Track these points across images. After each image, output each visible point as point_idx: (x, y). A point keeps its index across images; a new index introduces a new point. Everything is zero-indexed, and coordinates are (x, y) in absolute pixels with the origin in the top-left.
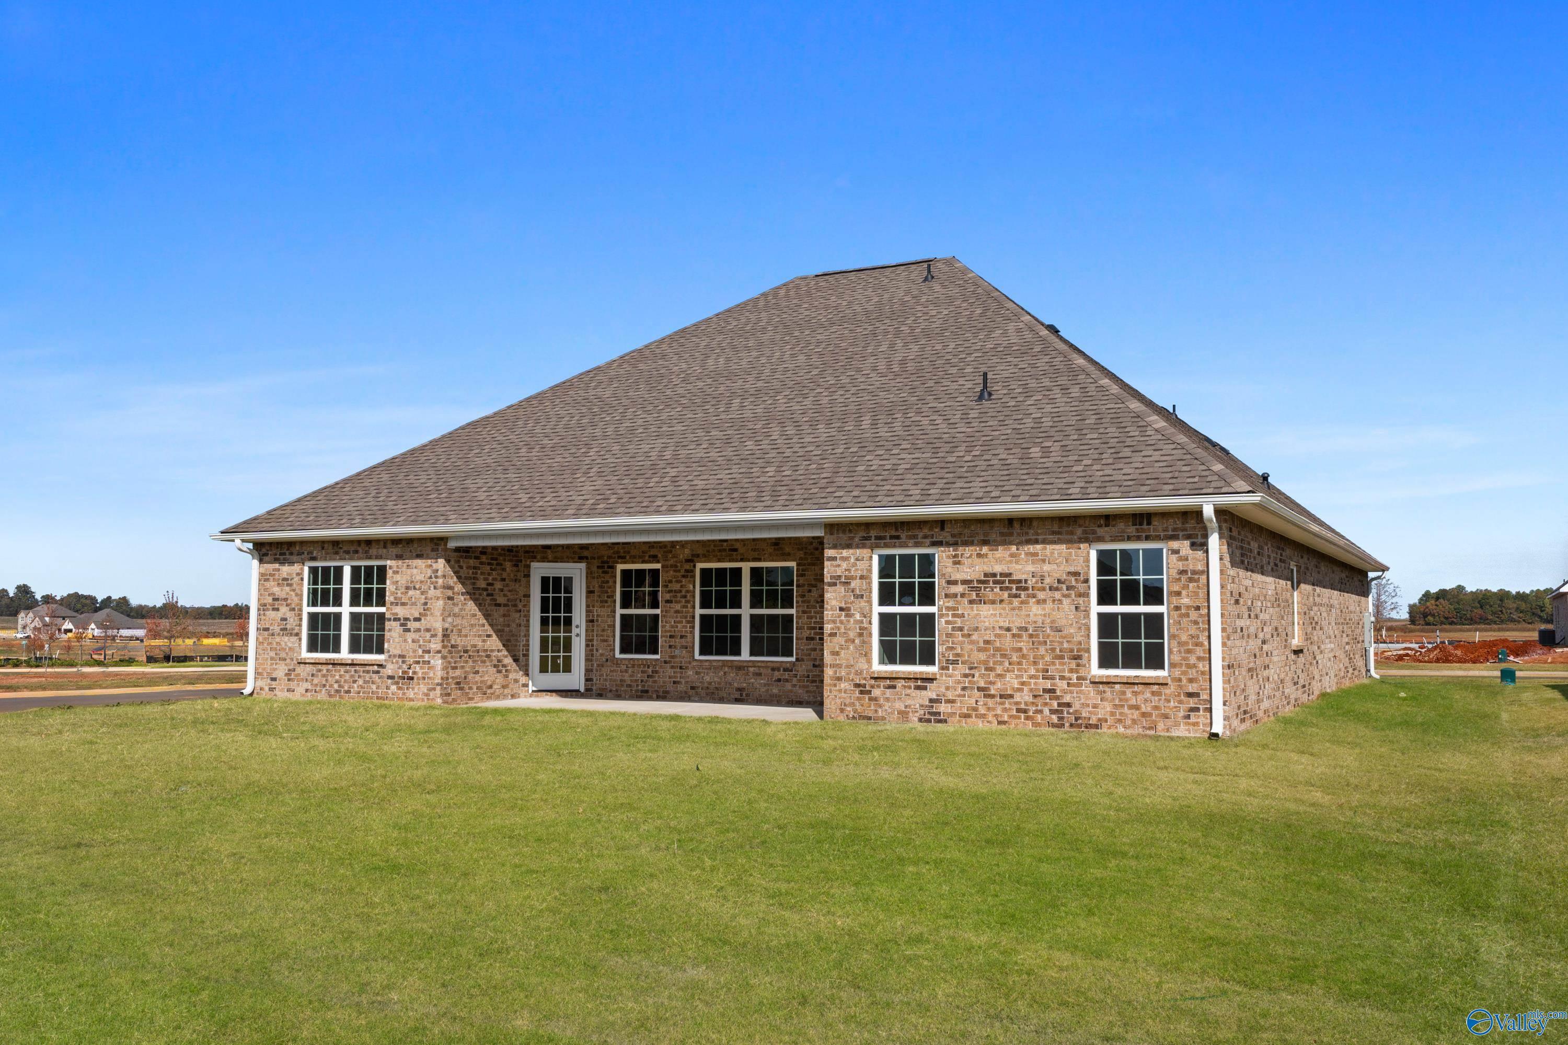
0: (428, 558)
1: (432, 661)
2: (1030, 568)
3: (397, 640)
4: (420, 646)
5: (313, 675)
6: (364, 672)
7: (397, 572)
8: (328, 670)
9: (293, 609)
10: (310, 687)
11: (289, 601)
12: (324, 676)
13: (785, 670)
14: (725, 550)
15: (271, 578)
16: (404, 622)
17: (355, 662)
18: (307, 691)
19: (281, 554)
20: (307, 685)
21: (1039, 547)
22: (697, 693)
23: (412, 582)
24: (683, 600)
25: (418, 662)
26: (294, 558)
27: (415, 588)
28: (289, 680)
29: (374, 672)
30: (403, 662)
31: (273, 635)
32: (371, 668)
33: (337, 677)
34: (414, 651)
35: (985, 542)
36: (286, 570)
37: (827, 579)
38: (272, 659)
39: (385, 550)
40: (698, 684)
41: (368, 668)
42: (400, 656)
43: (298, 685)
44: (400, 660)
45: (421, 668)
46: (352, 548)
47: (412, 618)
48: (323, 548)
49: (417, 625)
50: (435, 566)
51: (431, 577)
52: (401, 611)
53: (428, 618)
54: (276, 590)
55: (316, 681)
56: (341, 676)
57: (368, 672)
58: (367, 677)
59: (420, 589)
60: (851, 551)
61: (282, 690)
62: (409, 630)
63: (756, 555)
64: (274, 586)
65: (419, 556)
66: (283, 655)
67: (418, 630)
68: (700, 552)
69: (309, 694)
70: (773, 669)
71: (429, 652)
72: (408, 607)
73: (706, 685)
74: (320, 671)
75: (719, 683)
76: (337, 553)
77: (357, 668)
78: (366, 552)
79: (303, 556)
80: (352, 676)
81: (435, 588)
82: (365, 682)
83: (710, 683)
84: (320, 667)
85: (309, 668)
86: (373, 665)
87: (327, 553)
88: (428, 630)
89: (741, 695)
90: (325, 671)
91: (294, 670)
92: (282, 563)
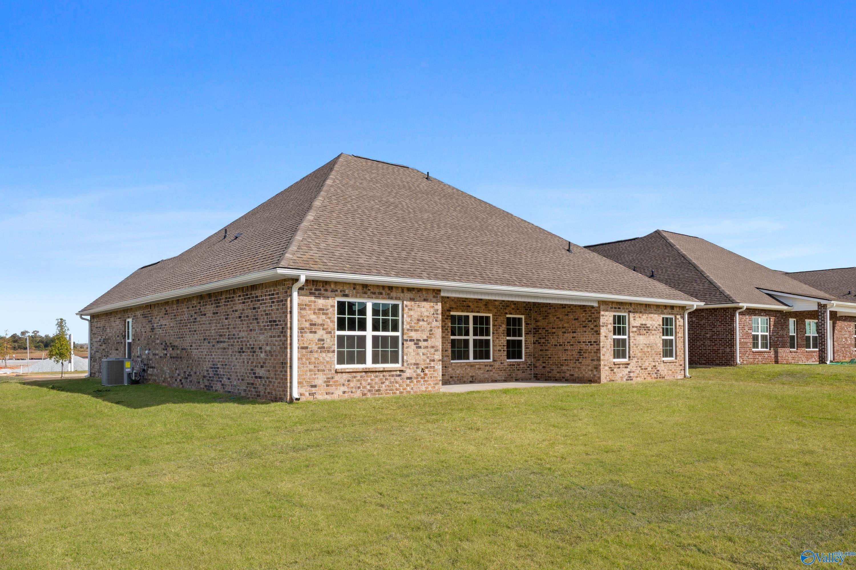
0: (431, 301)
1: (436, 367)
2: (651, 323)
3: (412, 354)
4: (428, 357)
5: (349, 381)
6: (389, 376)
7: (411, 309)
8: (361, 377)
9: (330, 333)
10: (346, 390)
11: (325, 327)
12: (358, 381)
13: (490, 366)
15: (307, 308)
16: (417, 342)
17: (386, 369)
18: (344, 392)
19: (316, 290)
20: (345, 389)
21: (652, 315)
22: (453, 380)
23: (422, 316)
25: (427, 368)
26: (329, 294)
27: (423, 320)
28: (327, 386)
29: (397, 376)
30: (417, 368)
31: (311, 352)
32: (395, 373)
33: (369, 381)
34: (424, 360)
35: (641, 312)
36: (321, 302)
37: (601, 324)
38: (310, 370)
39: (402, 295)
41: (392, 373)
42: (415, 364)
43: (337, 389)
44: (415, 367)
45: (429, 371)
46: (377, 291)
47: (422, 340)
48: (354, 289)
49: (425, 344)
50: (436, 307)
51: (433, 314)
52: (414, 335)
53: (433, 340)
54: (313, 317)
55: (352, 384)
56: (372, 380)
57: (393, 376)
58: (392, 379)
59: (427, 321)
61: (322, 394)
62: (420, 347)
63: (477, 309)
64: (311, 314)
65: (425, 300)
66: (321, 367)
67: (426, 347)
69: (346, 395)
70: (486, 366)
71: (434, 361)
72: (419, 332)
73: (457, 375)
74: (355, 377)
75: (463, 374)
76: (365, 293)
77: (385, 374)
78: (388, 294)
79: (336, 293)
80: (381, 379)
81: (436, 321)
82: (391, 382)
83: (459, 374)
84: (354, 374)
85: (345, 376)
86: (396, 371)
87: (357, 293)
88: (433, 347)
89: (473, 379)
90: (359, 378)
91: (333, 378)
92: (319, 296)
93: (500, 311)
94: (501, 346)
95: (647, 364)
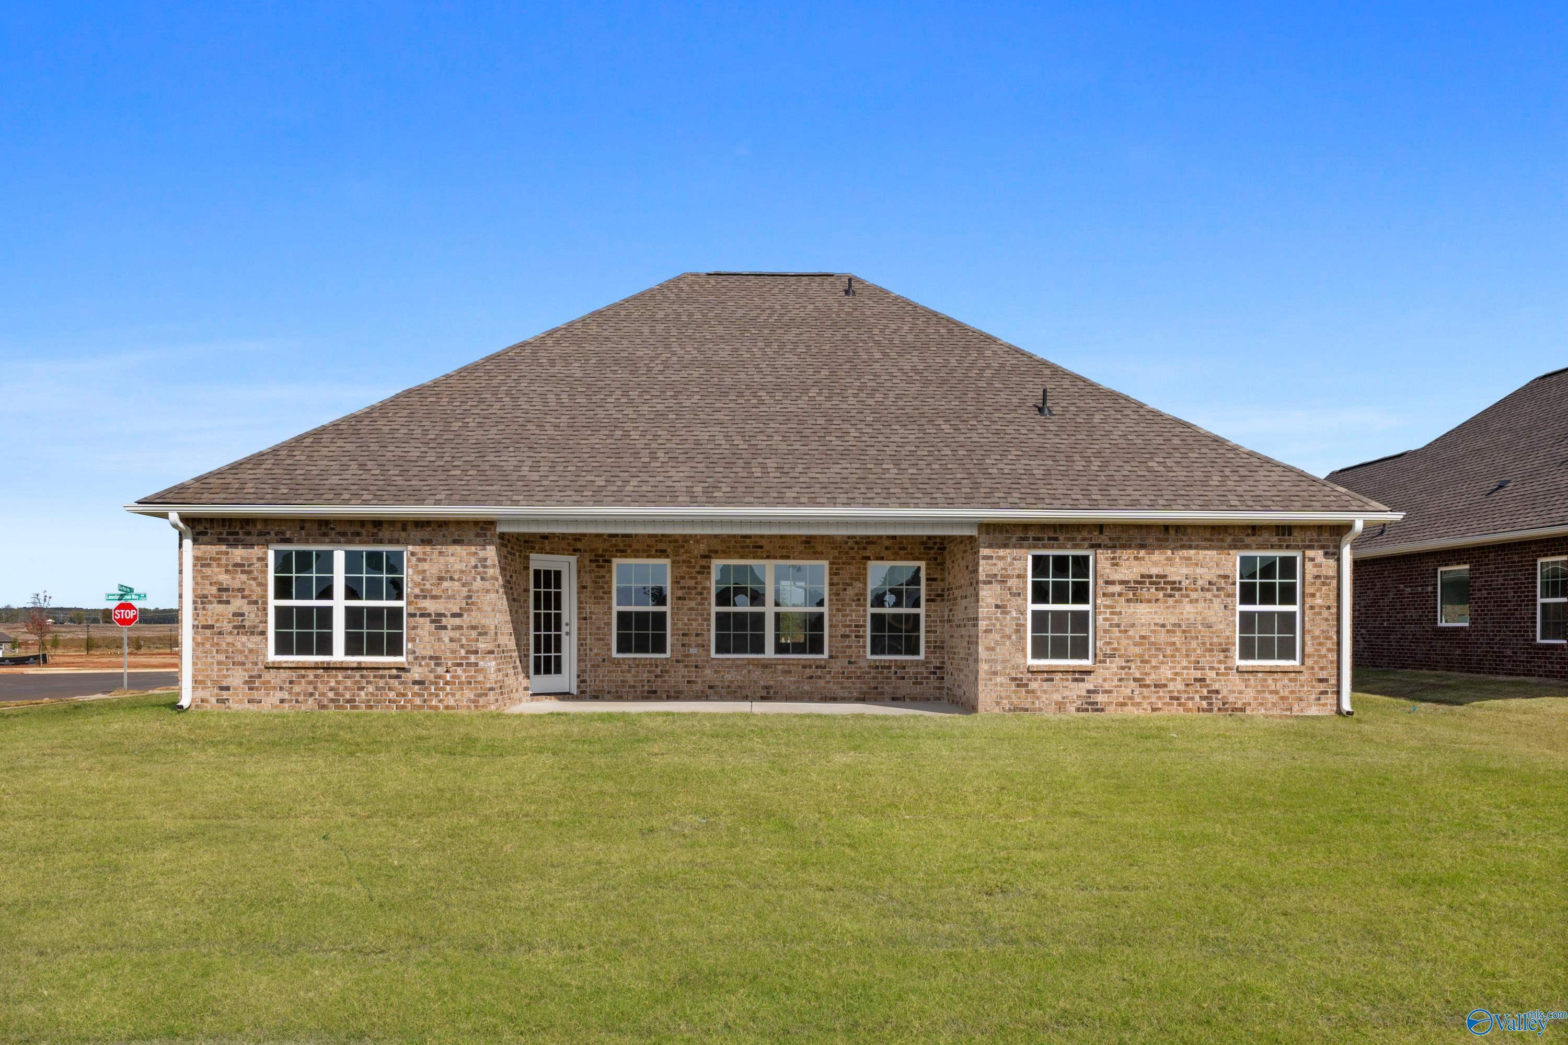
0: (470, 543)
1: (481, 663)
2: (1184, 571)
3: (426, 639)
4: (462, 646)
5: (291, 682)
6: (375, 677)
7: (425, 560)
8: (316, 676)
9: (256, 602)
10: (287, 697)
11: (246, 593)
12: (310, 683)
13: (817, 667)
14: (748, 547)
15: (214, 564)
16: (437, 620)
17: (363, 665)
18: (282, 701)
19: (229, 534)
20: (280, 695)
23: (447, 572)
24: (699, 597)
25: (460, 665)
26: (254, 539)
27: (452, 579)
28: (251, 689)
29: (391, 677)
30: (437, 665)
31: (220, 633)
32: (386, 672)
33: (333, 684)
34: (453, 652)
35: (1142, 546)
36: (238, 554)
37: (982, 576)
38: (219, 663)
39: (403, 534)
40: (717, 683)
41: (381, 672)
42: (431, 658)
43: (268, 694)
44: (432, 662)
45: (464, 671)
46: (351, 530)
47: (448, 614)
48: (302, 528)
49: (457, 621)
50: (481, 554)
51: (476, 567)
52: (430, 606)
53: (474, 614)
54: (225, 579)
55: (297, 689)
56: (338, 682)
57: (382, 677)
58: (381, 683)
59: (459, 580)
60: (1008, 551)
61: (241, 701)
62: (445, 628)
64: (220, 573)
65: (456, 542)
66: (240, 658)
67: (460, 628)
68: (719, 548)
69: (286, 705)
70: (804, 667)
71: (476, 652)
72: (443, 600)
74: (303, 677)
75: (743, 682)
76: (325, 535)
77: (365, 672)
78: (373, 535)
79: (268, 537)
80: (356, 682)
81: (483, 579)
82: (377, 688)
84: (303, 672)
85: (284, 674)
86: (390, 668)
87: (308, 535)
88: (474, 628)
89: (768, 693)
90: (311, 677)
91: (260, 676)
92: (234, 544)
93: (847, 553)
94: (850, 626)
95: (1166, 672)
